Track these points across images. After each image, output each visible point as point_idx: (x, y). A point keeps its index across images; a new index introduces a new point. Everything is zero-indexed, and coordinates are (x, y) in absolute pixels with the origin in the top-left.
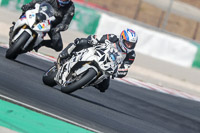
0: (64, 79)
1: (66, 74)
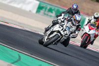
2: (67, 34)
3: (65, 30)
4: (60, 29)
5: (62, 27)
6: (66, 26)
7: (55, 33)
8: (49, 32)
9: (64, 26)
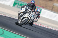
0: (20, 22)
1: (20, 21)
2: (32, 19)
3: (31, 17)
4: (28, 16)
5: (30, 15)
6: (32, 15)
7: (26, 18)
8: (22, 18)
9: (31, 14)
